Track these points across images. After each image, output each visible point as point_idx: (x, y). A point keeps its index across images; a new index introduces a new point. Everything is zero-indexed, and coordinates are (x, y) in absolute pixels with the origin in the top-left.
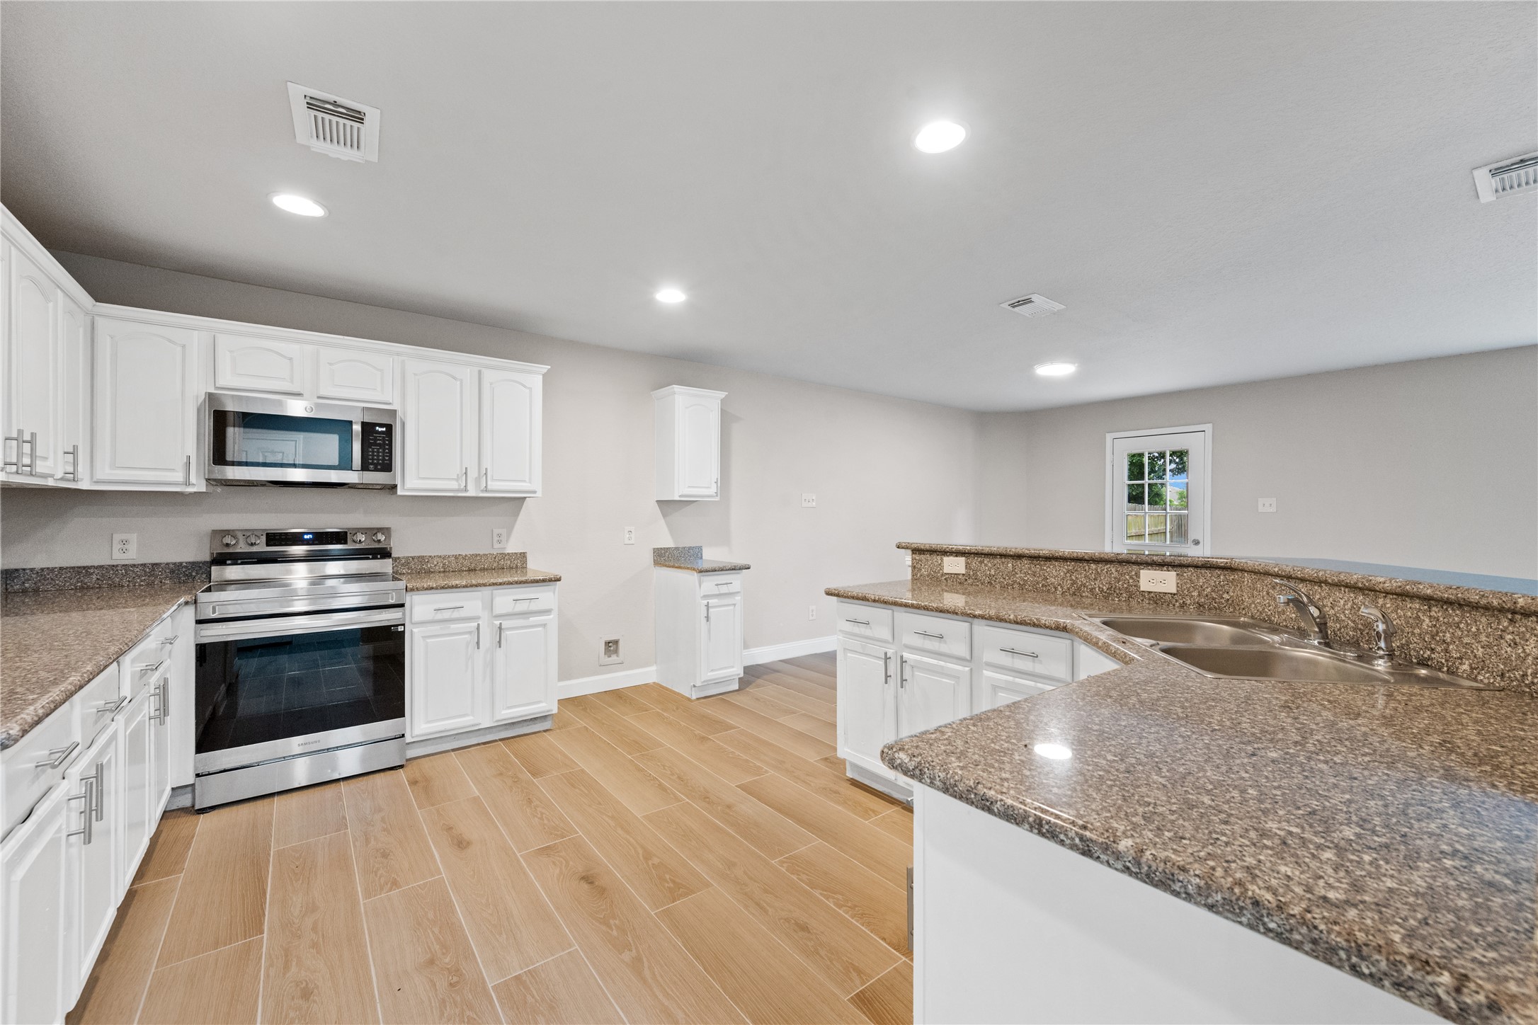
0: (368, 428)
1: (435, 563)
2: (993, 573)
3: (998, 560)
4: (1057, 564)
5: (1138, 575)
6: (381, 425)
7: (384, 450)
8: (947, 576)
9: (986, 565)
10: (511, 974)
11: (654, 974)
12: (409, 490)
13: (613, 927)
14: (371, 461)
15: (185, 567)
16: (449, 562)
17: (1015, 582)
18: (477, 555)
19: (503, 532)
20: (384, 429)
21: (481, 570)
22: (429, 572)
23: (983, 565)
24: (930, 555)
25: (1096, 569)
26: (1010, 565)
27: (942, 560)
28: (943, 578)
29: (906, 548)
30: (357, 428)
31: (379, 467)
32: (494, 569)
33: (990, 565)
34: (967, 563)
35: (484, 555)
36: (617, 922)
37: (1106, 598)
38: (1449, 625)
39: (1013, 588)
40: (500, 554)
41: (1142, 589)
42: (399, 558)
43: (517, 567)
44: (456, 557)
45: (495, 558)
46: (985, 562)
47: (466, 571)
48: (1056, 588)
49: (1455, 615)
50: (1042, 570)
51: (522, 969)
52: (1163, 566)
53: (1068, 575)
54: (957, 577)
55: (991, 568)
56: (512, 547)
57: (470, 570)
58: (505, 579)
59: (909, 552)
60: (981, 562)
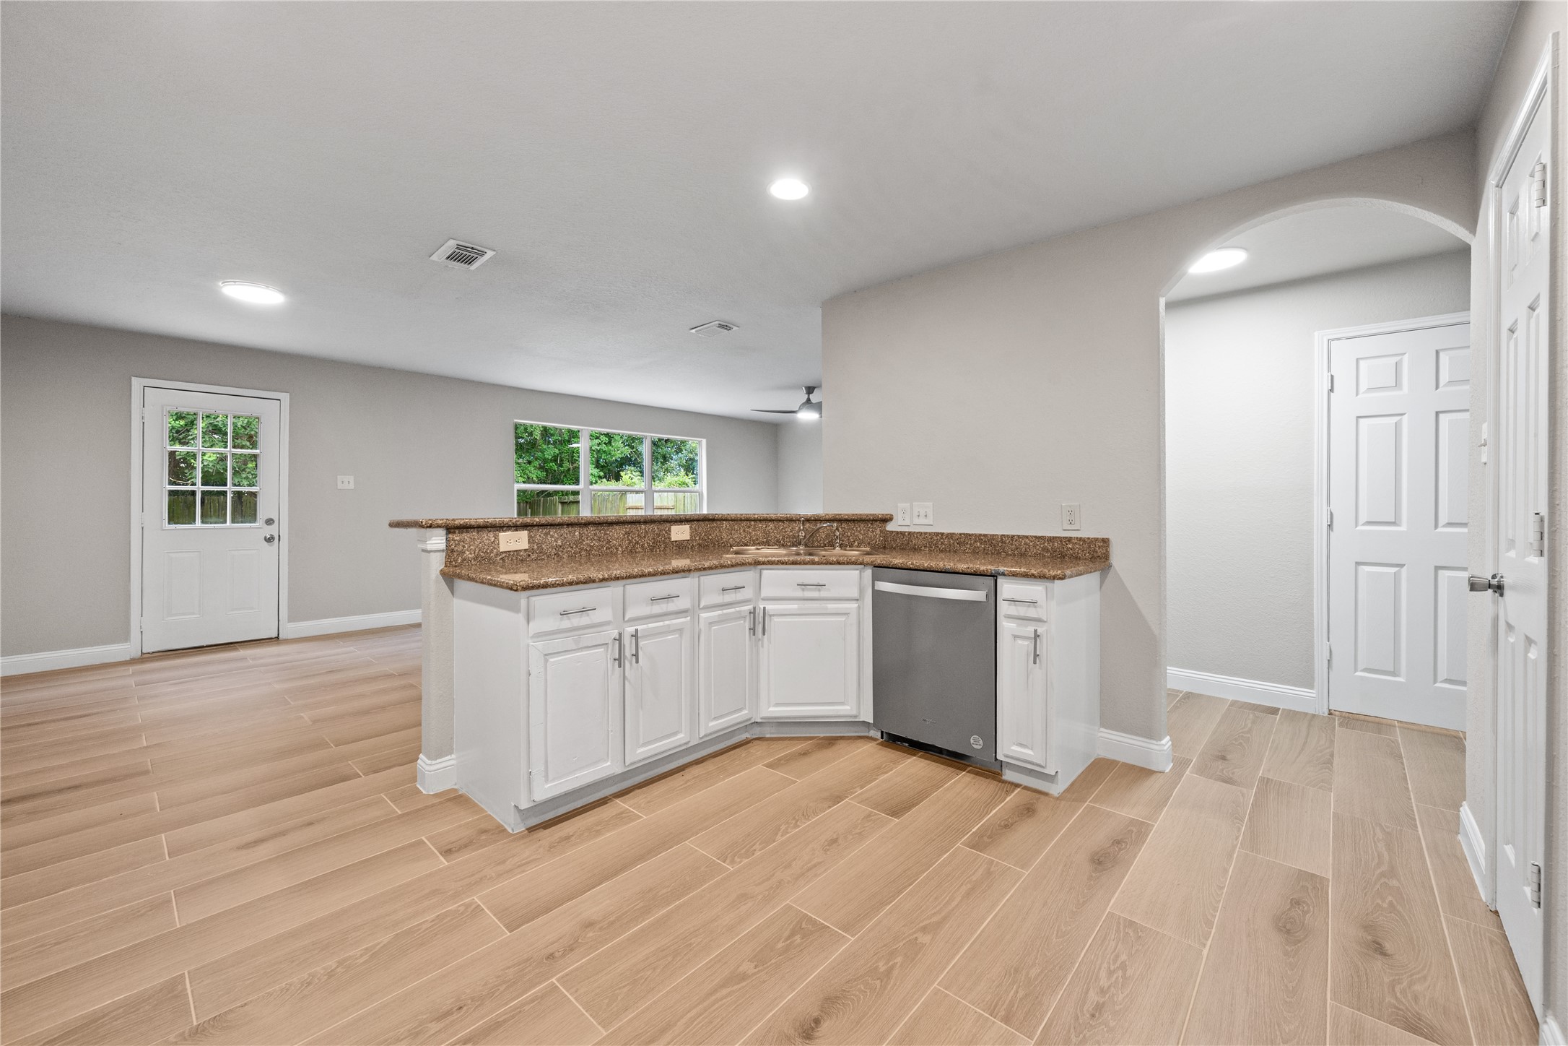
2: (560, 544)
3: (565, 530)
4: (617, 527)
5: (670, 530)
8: (504, 555)
9: (552, 537)
10: (1007, 1029)
11: (935, 913)
13: (890, 964)
17: (582, 549)
23: (549, 536)
24: (478, 533)
25: (645, 529)
26: (577, 533)
27: (496, 537)
28: (498, 559)
29: (439, 526)
33: (556, 535)
34: (530, 537)
36: (881, 964)
37: (652, 550)
38: (849, 529)
39: (581, 555)
41: (672, 540)
46: (551, 533)
48: (617, 549)
49: (852, 525)
50: (605, 534)
51: (994, 1022)
52: (682, 522)
53: (626, 536)
54: (518, 555)
55: (557, 539)
59: (442, 532)
60: (546, 534)
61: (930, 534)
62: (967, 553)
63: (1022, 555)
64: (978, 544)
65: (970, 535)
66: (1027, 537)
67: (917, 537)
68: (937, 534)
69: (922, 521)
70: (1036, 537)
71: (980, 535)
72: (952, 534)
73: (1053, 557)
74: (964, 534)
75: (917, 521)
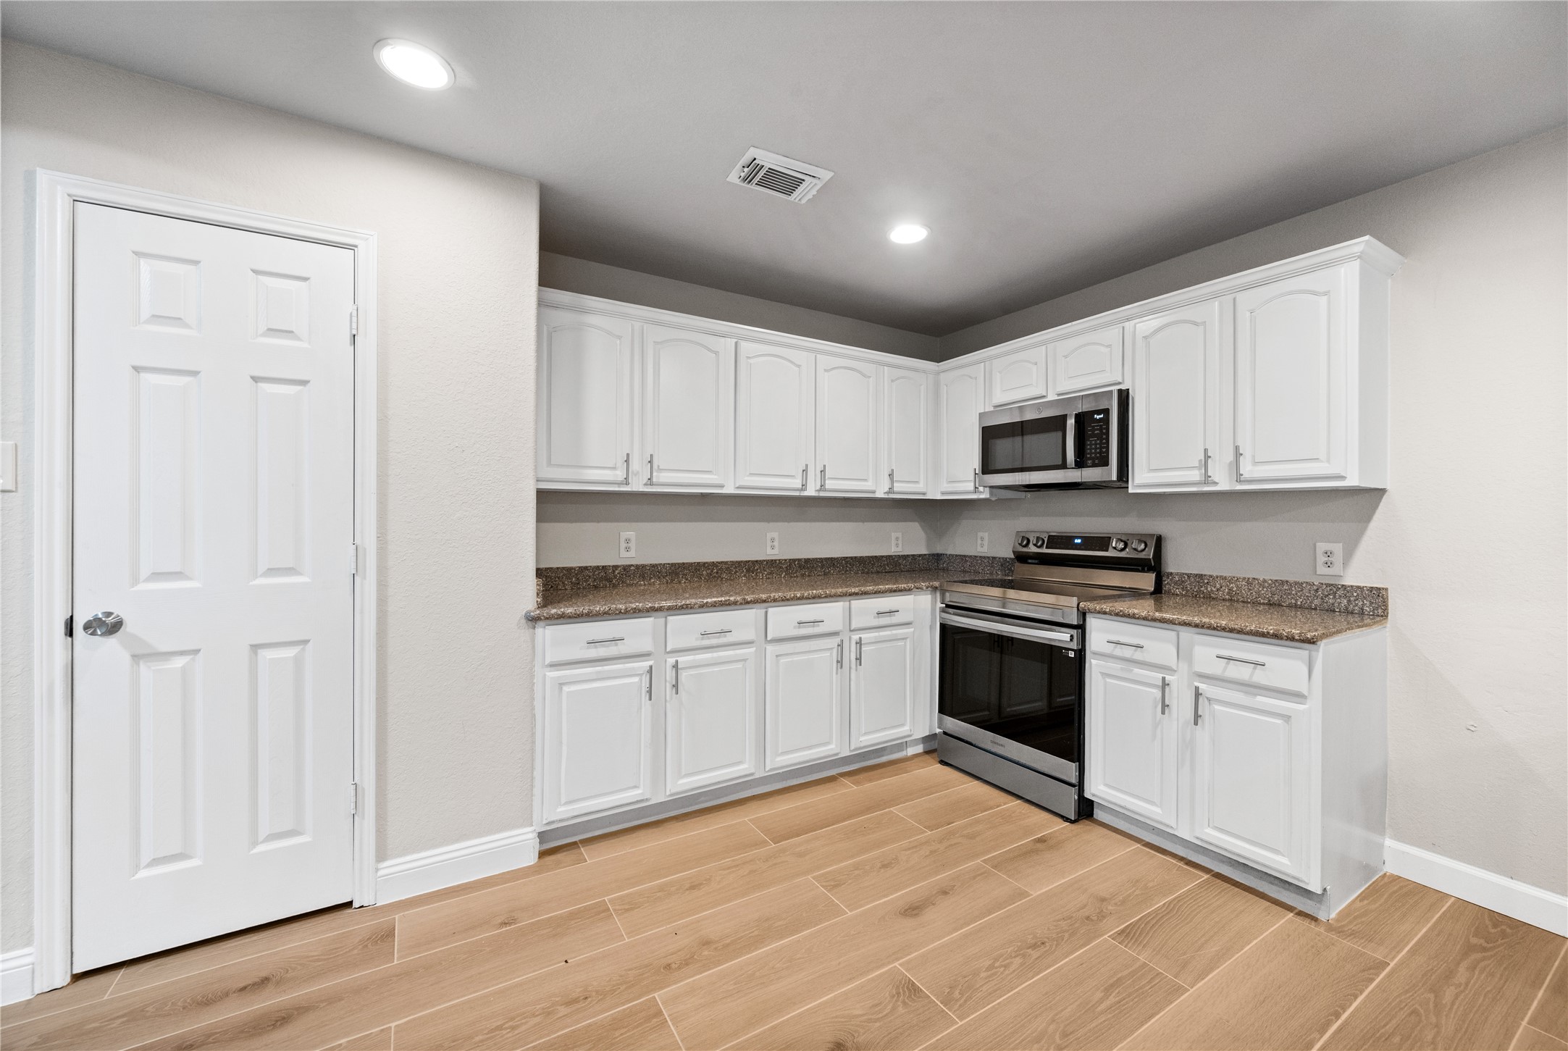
0: (1080, 418)
1: (1218, 586)
6: (1098, 412)
7: (1101, 441)
12: (1139, 486)
14: (1088, 456)
15: (1009, 562)
16: (1237, 587)
18: (1283, 583)
19: (1337, 548)
20: (1102, 416)
21: (1290, 606)
22: (1209, 598)
30: (1071, 422)
31: (1097, 462)
32: (1315, 609)
35: (1296, 583)
40: (1328, 585)
42: (1171, 573)
43: (1362, 613)
44: (1249, 582)
45: (1317, 591)
47: (1264, 604)
56: (1356, 575)
57: (1270, 604)
58: (1206, 620)
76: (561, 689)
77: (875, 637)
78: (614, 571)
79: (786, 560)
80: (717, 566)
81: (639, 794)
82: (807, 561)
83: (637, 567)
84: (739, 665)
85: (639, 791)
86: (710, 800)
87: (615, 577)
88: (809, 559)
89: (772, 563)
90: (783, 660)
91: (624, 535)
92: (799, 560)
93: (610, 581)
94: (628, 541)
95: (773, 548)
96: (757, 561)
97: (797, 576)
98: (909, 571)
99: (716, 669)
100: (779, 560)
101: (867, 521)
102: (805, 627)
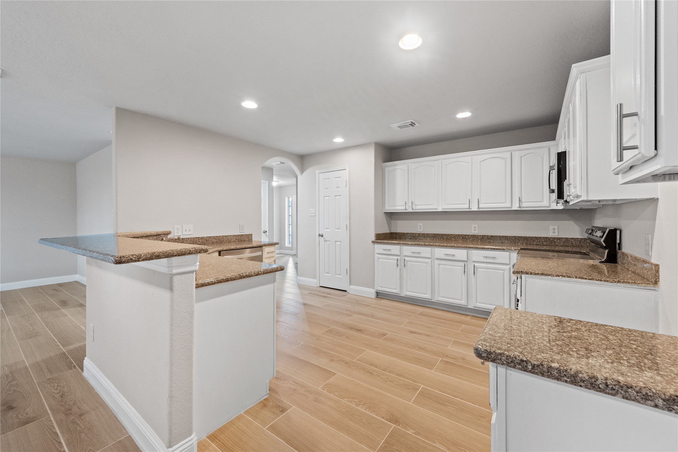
61: (193, 238)
62: (210, 244)
63: (229, 242)
64: (214, 240)
65: (211, 237)
66: (231, 236)
67: (187, 240)
68: (197, 238)
69: (188, 233)
70: (233, 235)
71: (215, 237)
72: (203, 237)
73: (239, 241)
74: (208, 237)
75: (184, 233)
76: (379, 260)
77: (485, 266)
78: (416, 235)
79: (480, 235)
80: (450, 236)
81: (396, 291)
82: (492, 236)
83: (422, 234)
84: (425, 264)
85: (397, 291)
86: (421, 303)
87: (416, 236)
88: (493, 236)
89: (474, 236)
90: (441, 266)
91: (419, 224)
92: (487, 236)
93: (415, 237)
94: (420, 226)
95: (475, 230)
96: (466, 235)
97: (486, 242)
98: (562, 246)
99: (418, 264)
100: (477, 235)
101: (530, 221)
102: (449, 256)
